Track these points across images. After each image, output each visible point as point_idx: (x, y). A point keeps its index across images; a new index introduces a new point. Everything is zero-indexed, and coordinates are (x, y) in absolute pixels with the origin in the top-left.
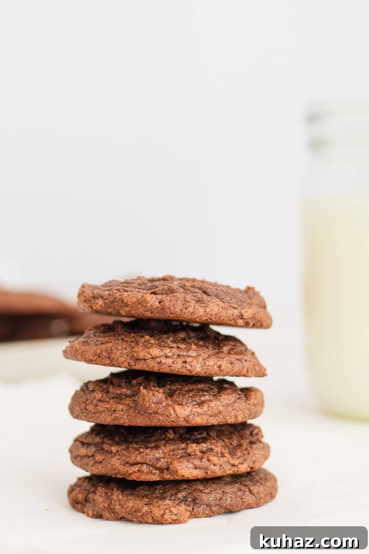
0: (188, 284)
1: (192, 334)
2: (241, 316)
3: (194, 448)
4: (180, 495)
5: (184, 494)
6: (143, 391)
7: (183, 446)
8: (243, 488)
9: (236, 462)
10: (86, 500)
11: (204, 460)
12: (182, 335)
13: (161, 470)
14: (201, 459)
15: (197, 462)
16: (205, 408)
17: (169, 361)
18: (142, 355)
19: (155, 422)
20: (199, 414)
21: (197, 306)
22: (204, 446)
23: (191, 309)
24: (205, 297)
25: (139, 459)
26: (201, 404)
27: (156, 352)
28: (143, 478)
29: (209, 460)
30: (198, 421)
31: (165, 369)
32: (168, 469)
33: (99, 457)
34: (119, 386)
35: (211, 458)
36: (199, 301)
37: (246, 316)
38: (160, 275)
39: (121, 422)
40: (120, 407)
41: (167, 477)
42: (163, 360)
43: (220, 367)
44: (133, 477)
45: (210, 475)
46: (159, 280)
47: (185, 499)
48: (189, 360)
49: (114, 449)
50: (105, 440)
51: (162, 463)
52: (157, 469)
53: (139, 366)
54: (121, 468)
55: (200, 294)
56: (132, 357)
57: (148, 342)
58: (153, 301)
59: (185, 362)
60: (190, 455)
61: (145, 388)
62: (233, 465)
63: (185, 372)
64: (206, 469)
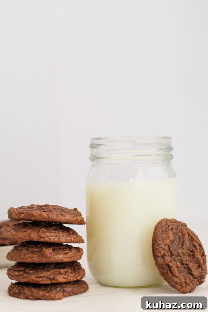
0: (56, 208)
1: (58, 227)
2: (77, 220)
3: (62, 271)
4: (58, 289)
5: (59, 288)
6: (44, 249)
7: (58, 270)
8: (80, 286)
9: (76, 276)
10: (19, 293)
11: (67, 275)
12: (55, 228)
13: (51, 279)
14: (65, 275)
15: (64, 276)
16: (68, 255)
17: (53, 238)
18: (43, 235)
19: (50, 261)
20: (66, 258)
21: (62, 217)
22: (66, 270)
23: (59, 218)
24: (64, 213)
25: (42, 275)
26: (66, 254)
27: (48, 234)
28: (45, 282)
29: (68, 275)
30: (66, 260)
31: (52, 241)
32: (54, 279)
33: (25, 275)
34: (33, 248)
35: (69, 274)
36: (62, 215)
37: (79, 220)
38: (43, 204)
39: (36, 261)
40: (35, 256)
41: (54, 282)
42: (51, 238)
43: (71, 239)
44: (41, 282)
45: (69, 281)
46: (43, 206)
47: (60, 290)
48: (60, 237)
49: (31, 272)
50: (26, 269)
51: (52, 277)
52: (49, 279)
53: (42, 240)
54: (35, 279)
55: (62, 212)
56: (39, 236)
57: (44, 231)
58: (45, 214)
59: (59, 238)
60: (61, 273)
61: (45, 248)
62: (76, 277)
63: (59, 242)
64: (67, 278)
